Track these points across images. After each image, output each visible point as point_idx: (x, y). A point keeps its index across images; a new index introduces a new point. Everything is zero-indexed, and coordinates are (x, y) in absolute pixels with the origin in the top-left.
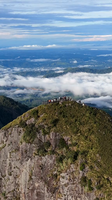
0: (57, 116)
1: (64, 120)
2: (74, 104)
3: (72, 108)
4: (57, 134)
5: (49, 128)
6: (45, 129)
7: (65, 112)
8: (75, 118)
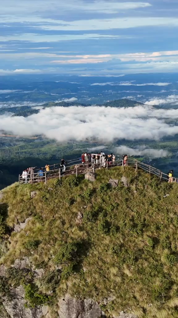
0: (81, 229)
1: (107, 241)
2: (136, 178)
3: (133, 194)
4: (88, 301)
5: (53, 280)
6: (38, 283)
7: (109, 209)
8: (149, 233)
